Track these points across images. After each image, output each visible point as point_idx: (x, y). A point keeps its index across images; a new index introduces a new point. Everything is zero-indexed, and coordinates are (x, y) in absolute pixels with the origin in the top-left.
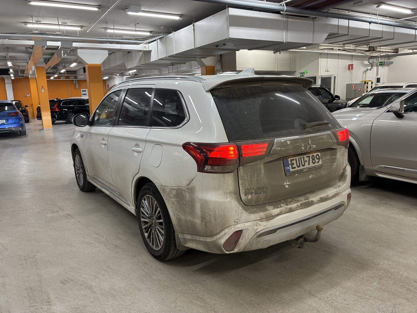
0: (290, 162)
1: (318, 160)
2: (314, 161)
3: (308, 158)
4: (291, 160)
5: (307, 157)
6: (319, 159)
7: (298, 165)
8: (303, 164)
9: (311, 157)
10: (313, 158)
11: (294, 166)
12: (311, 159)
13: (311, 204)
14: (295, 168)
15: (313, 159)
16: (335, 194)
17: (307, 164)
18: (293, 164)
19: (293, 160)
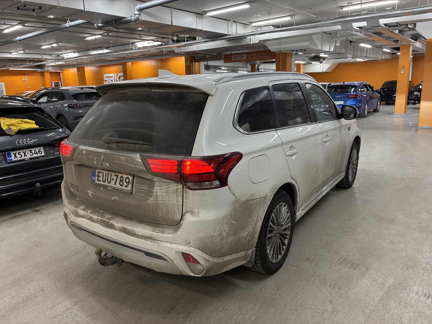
0: (97, 173)
1: (126, 184)
2: (121, 183)
3: (116, 177)
4: (99, 172)
5: (115, 175)
6: (128, 183)
7: (104, 180)
8: (109, 181)
9: (119, 177)
10: (122, 179)
11: (100, 179)
12: (119, 180)
13: (112, 227)
14: (100, 181)
15: (121, 181)
16: (148, 236)
17: (113, 182)
18: (99, 176)
19: (101, 172)
